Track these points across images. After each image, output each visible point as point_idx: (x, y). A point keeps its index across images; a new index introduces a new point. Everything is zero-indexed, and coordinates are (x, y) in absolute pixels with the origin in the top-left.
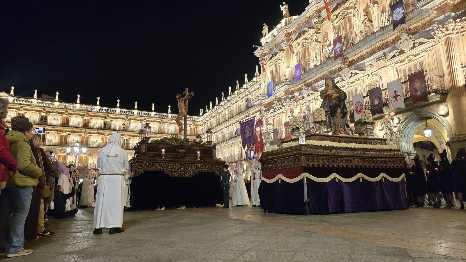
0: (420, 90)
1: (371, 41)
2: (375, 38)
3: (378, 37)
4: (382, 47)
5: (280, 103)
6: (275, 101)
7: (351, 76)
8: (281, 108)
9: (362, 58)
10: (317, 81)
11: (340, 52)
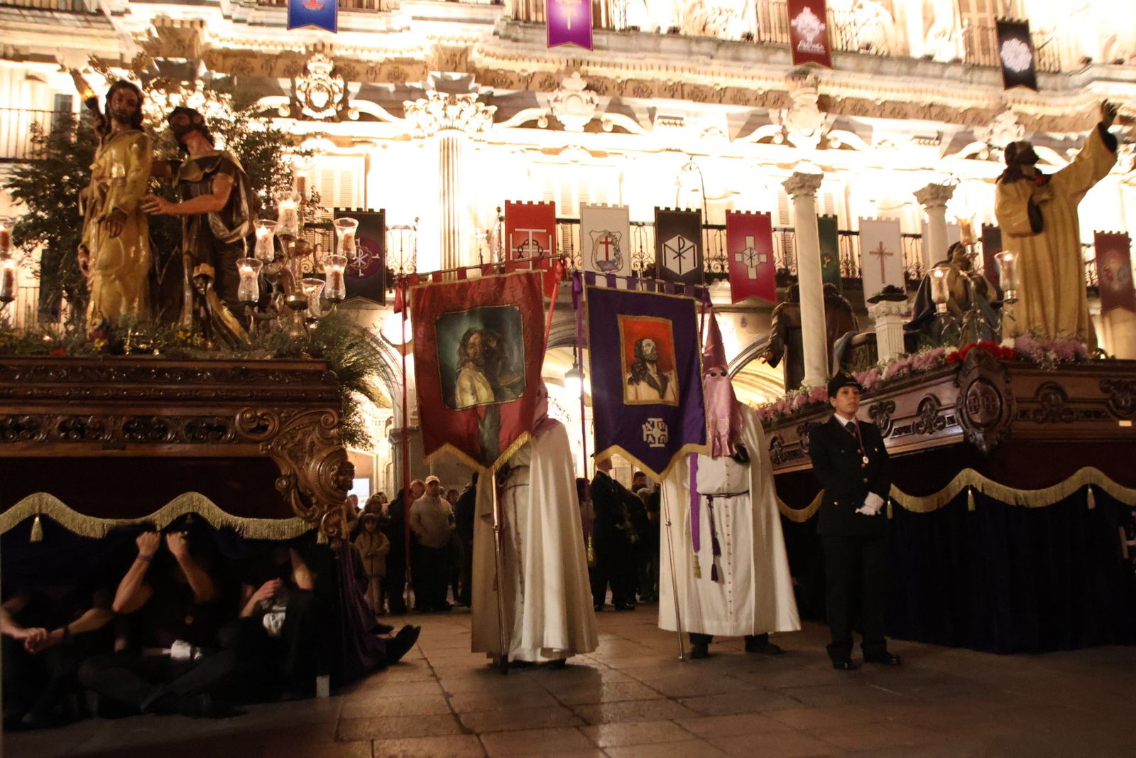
0: (1119, 279)
1: (924, 76)
2: (940, 77)
3: (949, 78)
4: (929, 112)
5: (354, 87)
6: (320, 67)
7: (823, 144)
8: (364, 117)
9: (860, 107)
10: (642, 90)
11: (818, 48)
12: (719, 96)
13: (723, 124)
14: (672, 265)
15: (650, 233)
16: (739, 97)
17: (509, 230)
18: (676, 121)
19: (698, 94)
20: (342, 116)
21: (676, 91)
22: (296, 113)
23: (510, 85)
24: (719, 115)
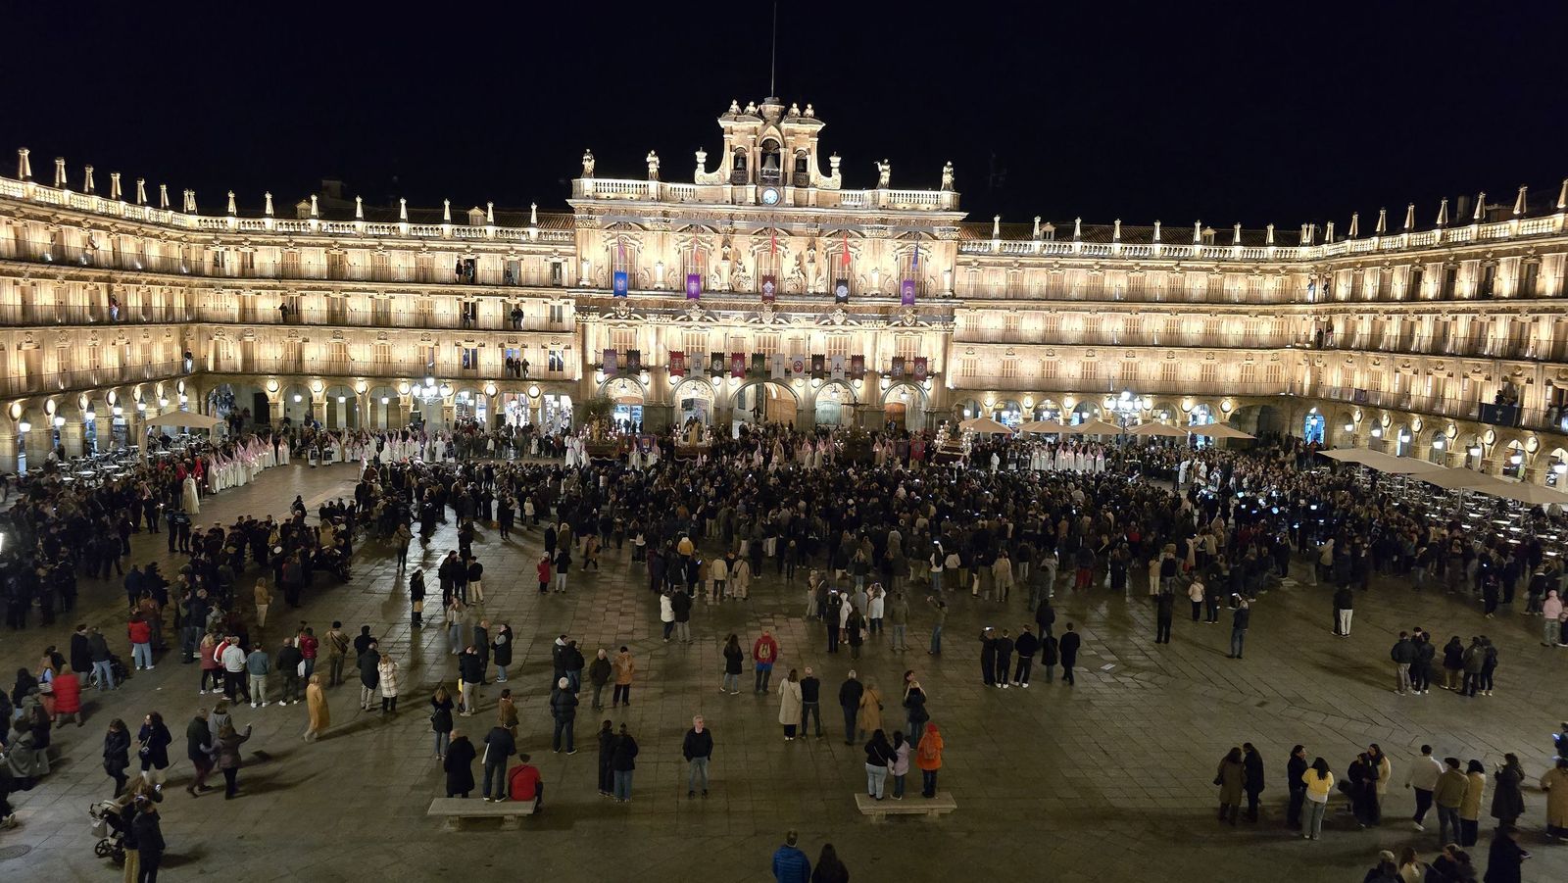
1: (803, 298)
4: (812, 309)
5: (633, 309)
6: (623, 304)
7: (773, 323)
8: (636, 318)
9: (789, 309)
10: (717, 306)
11: (771, 295)
12: (741, 308)
13: (742, 317)
14: (715, 368)
15: (710, 358)
16: (748, 308)
17: (672, 358)
18: (727, 317)
19: (735, 308)
20: (629, 318)
21: (728, 307)
22: (617, 318)
23: (677, 307)
24: (740, 314)
